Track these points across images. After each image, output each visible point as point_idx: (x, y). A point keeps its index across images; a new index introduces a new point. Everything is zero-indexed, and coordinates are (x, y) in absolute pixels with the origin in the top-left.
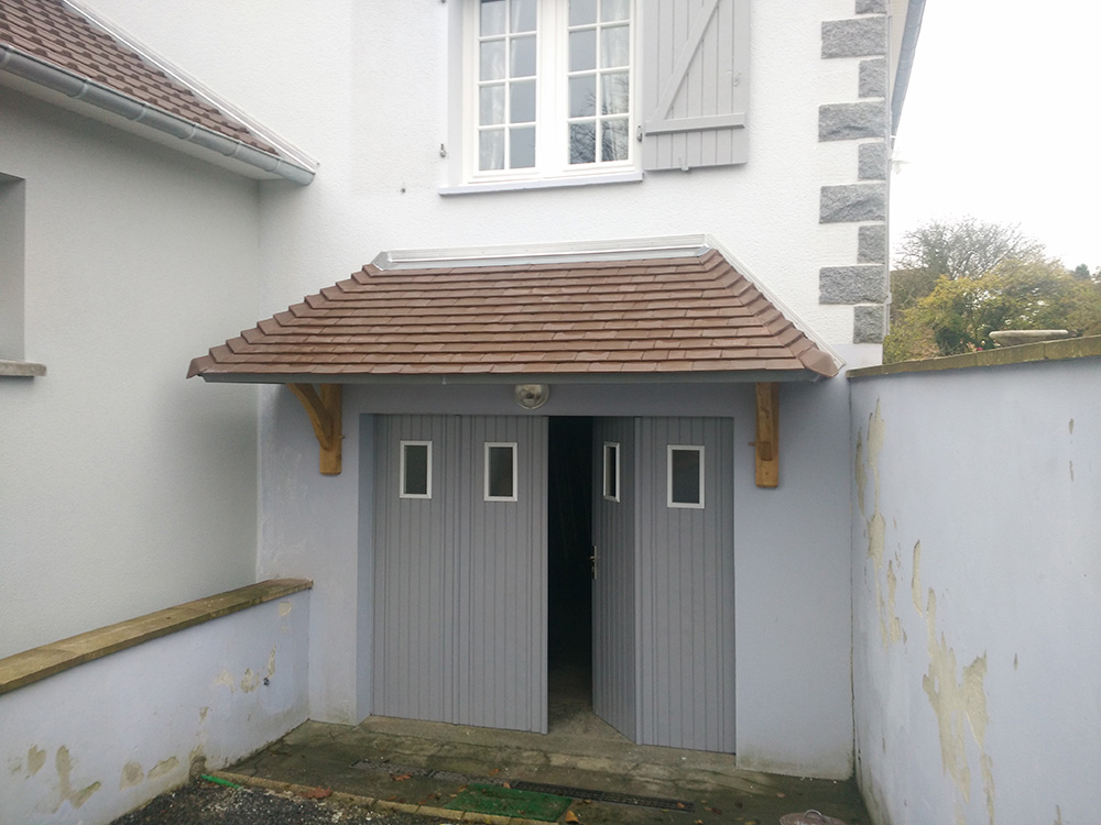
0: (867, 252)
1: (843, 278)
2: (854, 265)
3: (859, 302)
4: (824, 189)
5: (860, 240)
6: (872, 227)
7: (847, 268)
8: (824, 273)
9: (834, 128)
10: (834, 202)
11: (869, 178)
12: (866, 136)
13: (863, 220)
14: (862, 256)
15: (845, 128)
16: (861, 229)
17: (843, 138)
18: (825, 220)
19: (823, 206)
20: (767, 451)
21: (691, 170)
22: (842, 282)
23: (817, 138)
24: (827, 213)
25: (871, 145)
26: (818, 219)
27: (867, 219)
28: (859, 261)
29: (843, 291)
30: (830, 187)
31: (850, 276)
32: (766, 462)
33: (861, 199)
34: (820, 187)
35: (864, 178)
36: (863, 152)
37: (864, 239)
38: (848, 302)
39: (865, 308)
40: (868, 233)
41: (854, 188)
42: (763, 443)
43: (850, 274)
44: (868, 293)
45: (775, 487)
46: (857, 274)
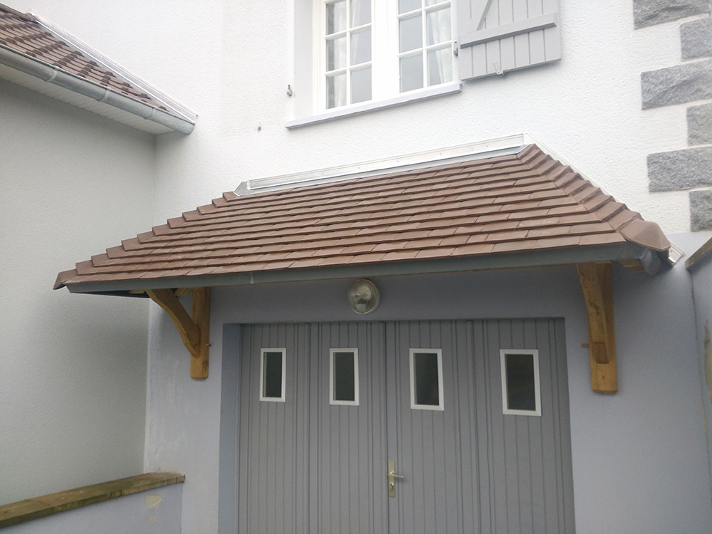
0: (699, 133)
1: (674, 163)
2: (684, 148)
3: (694, 186)
4: (644, 75)
5: (689, 121)
6: (702, 106)
7: (678, 152)
8: (652, 160)
9: (651, 12)
10: (656, 86)
11: (694, 57)
12: (687, 15)
13: (692, 100)
14: (693, 137)
15: (663, 10)
16: (689, 110)
17: (662, 22)
18: (648, 106)
19: (645, 92)
20: (603, 353)
21: (506, 75)
22: (673, 167)
23: (633, 26)
24: (650, 97)
25: (695, 23)
26: (640, 106)
27: (695, 99)
28: (690, 143)
29: (674, 177)
30: (650, 72)
31: (681, 160)
32: (602, 366)
33: (687, 77)
34: (640, 74)
35: (689, 57)
36: (684, 32)
37: (694, 120)
38: (681, 188)
39: (701, 192)
40: (698, 113)
41: (679, 69)
42: (596, 343)
43: (681, 158)
44: (704, 176)
45: (613, 392)
46: (688, 157)
